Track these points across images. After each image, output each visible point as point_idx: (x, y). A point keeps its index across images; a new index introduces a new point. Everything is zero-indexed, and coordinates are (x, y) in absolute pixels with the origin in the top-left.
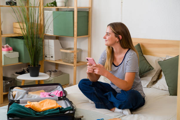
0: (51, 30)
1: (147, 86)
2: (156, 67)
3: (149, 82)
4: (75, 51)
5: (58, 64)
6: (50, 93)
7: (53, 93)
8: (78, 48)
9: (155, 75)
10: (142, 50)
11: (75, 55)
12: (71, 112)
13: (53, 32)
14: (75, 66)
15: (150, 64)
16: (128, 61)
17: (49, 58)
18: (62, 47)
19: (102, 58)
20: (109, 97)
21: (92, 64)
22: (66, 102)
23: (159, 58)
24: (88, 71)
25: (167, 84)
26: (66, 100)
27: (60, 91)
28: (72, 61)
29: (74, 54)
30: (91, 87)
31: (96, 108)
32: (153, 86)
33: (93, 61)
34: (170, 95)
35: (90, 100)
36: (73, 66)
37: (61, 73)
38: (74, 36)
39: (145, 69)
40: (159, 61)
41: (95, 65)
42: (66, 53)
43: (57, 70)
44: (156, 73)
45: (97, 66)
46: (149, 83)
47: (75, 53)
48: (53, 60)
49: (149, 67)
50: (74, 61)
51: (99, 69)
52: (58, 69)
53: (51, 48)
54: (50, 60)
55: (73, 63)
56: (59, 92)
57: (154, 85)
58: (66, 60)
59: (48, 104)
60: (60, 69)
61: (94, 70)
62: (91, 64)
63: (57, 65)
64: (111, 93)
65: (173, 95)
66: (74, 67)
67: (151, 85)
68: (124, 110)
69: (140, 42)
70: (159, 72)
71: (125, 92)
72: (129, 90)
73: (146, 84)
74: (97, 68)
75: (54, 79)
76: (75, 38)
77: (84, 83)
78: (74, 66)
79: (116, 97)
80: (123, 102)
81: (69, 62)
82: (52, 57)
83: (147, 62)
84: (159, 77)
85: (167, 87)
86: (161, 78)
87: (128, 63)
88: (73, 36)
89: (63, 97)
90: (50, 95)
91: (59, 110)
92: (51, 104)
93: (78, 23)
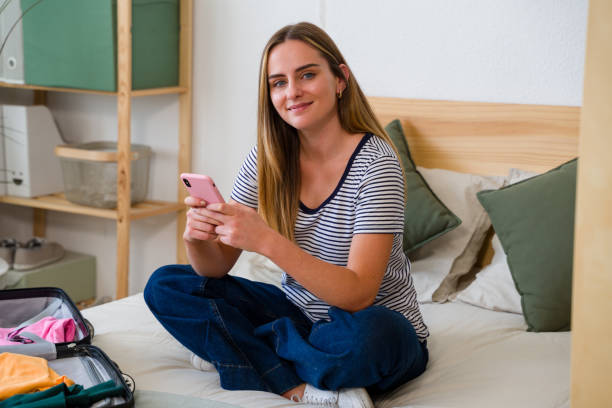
0: (12, 63)
1: (436, 297)
2: (471, 218)
3: (441, 280)
4: (122, 155)
5: (45, 212)
6: (15, 329)
7: (28, 329)
8: (134, 140)
9: (464, 252)
10: (411, 149)
11: (123, 172)
12: (117, 402)
13: (21, 72)
14: (124, 221)
15: (443, 205)
16: (362, 187)
17: (6, 182)
18: (64, 140)
19: (247, 176)
20: (278, 339)
21: (207, 204)
22: (91, 365)
23: (481, 179)
24: (190, 233)
25: (517, 285)
26: (93, 357)
27: (61, 318)
28: (107, 198)
29: (120, 169)
30: (199, 299)
31: (221, 389)
32: (461, 295)
33: (210, 187)
34: (529, 330)
35: (196, 356)
36: (113, 221)
37: (59, 253)
38: (116, 90)
39: (424, 227)
40: (483, 192)
41: (218, 207)
42: (82, 165)
43: (39, 240)
44: (470, 242)
45: (226, 211)
46: (441, 285)
47: (124, 165)
48: (22, 195)
49: (443, 214)
50: (120, 196)
51: (238, 225)
52: (42, 235)
53: (11, 139)
54: (7, 195)
55: (113, 206)
56: (59, 324)
57: (464, 291)
58: (84, 192)
59: (11, 373)
60: (53, 235)
61: (215, 226)
62: (203, 203)
63: (39, 217)
64: (288, 322)
65: (540, 331)
66: (119, 225)
67: (451, 293)
68: (342, 395)
69: (401, 113)
70: (480, 237)
71: (349, 316)
72: (367, 308)
73: (427, 287)
74: (227, 217)
75: (27, 276)
76: (121, 99)
77: (168, 283)
78: (121, 221)
79: (311, 339)
80: (342, 358)
81: (97, 203)
82: (18, 182)
83: (434, 195)
84: (482, 259)
85: (517, 298)
86: (489, 263)
87: (362, 195)
88: (112, 88)
89: (79, 343)
90: (17, 339)
91: (62, 394)
92: (24, 374)
93: (133, 30)
